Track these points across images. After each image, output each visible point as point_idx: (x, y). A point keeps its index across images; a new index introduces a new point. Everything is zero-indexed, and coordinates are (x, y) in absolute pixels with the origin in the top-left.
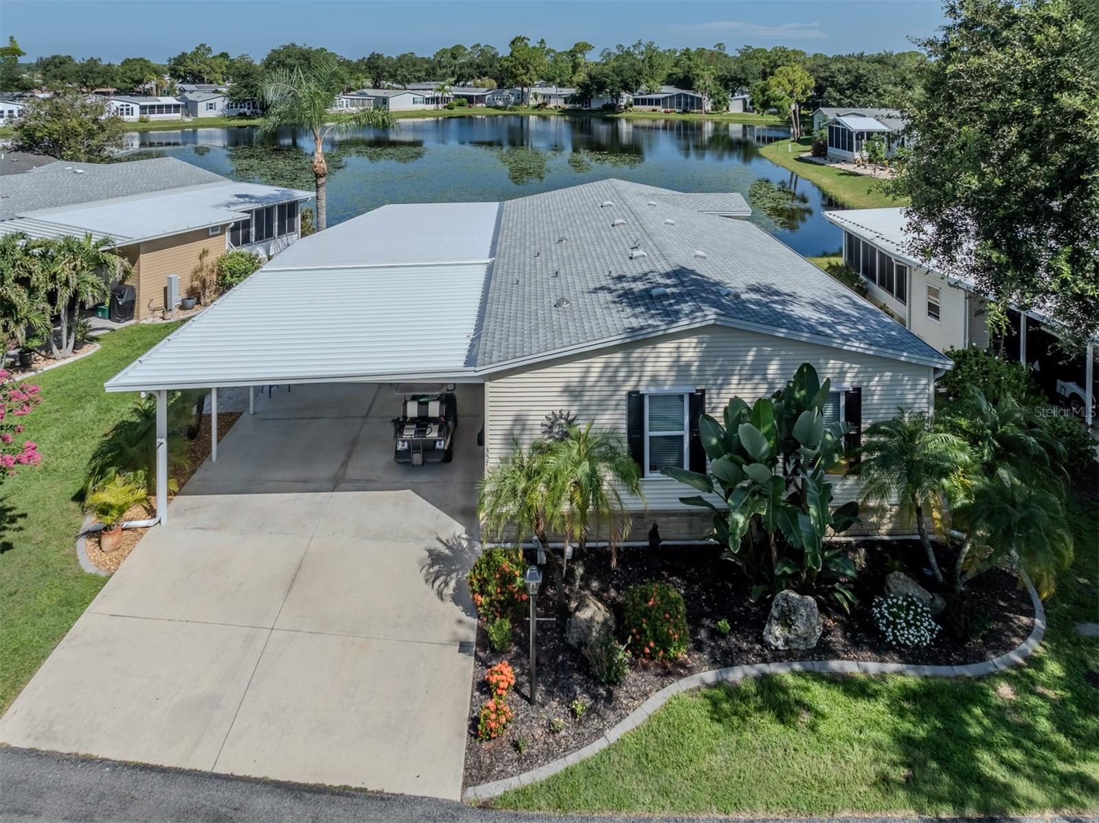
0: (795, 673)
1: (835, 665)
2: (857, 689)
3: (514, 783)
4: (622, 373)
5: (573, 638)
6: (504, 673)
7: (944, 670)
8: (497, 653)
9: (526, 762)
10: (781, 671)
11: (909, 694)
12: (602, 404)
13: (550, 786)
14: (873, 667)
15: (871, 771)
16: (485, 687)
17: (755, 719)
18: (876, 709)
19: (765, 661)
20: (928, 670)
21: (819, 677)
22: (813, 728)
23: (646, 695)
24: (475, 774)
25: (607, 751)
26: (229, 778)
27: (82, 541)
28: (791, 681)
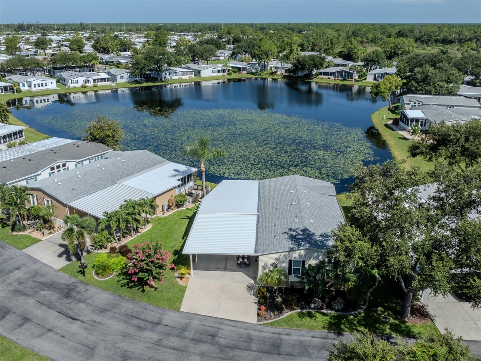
0: (315, 312)
1: (322, 311)
2: (324, 314)
3: (265, 322)
4: (288, 256)
5: (275, 303)
6: (263, 308)
7: (342, 313)
8: (262, 305)
9: (267, 320)
10: (313, 311)
11: (334, 316)
12: (283, 262)
13: (270, 323)
14: (329, 312)
15: (322, 326)
16: (260, 309)
17: (306, 317)
18: (328, 318)
19: (310, 309)
20: (339, 313)
21: (319, 312)
22: (315, 319)
23: (287, 312)
24: (259, 320)
25: (280, 320)
26: (220, 318)
27: (177, 279)
28: (313, 312)
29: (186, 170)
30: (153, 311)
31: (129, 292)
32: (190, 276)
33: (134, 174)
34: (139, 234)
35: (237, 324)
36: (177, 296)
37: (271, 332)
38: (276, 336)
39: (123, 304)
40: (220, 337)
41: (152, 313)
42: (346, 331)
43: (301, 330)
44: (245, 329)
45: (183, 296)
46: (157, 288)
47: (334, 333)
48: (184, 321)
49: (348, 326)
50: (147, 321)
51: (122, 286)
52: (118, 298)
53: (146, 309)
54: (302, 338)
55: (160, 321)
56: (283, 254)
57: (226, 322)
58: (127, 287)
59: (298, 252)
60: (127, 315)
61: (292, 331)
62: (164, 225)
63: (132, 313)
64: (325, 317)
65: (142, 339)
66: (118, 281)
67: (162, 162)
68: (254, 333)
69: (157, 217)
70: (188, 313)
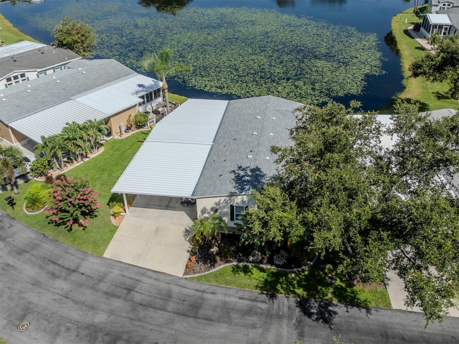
0: (253, 266)
1: (261, 265)
2: (262, 270)
3: (191, 276)
4: (229, 202)
5: (209, 253)
6: (193, 259)
7: (283, 269)
8: (194, 254)
9: (194, 273)
11: (272, 273)
12: (224, 207)
13: (197, 277)
14: (269, 267)
15: (256, 284)
16: (190, 260)
17: (240, 272)
18: (265, 275)
19: (247, 262)
20: (280, 269)
21: (255, 267)
22: (250, 276)
23: (220, 265)
24: (186, 273)
25: (209, 274)
26: (144, 268)
27: (111, 217)
28: (250, 267)
29: (152, 85)
30: (73, 255)
31: (55, 230)
32: (125, 214)
33: (93, 88)
34: (86, 160)
35: (162, 276)
36: (105, 237)
37: (195, 288)
38: (199, 294)
39: (44, 245)
40: (137, 292)
41: (72, 258)
42: (281, 293)
43: (230, 288)
44: (167, 283)
45: (111, 238)
46: (86, 227)
47: (267, 294)
48: (103, 269)
49: (285, 286)
50: (63, 267)
51: (49, 223)
52: (41, 237)
53: (67, 253)
54: (227, 299)
55: (78, 268)
56: (223, 199)
57: (150, 273)
58: (54, 224)
59: (240, 197)
60: (45, 258)
61: (219, 289)
62: (118, 150)
63: (50, 256)
64: (262, 274)
65: (52, 289)
66: (47, 217)
67: (129, 75)
68: (176, 289)
69: (113, 138)
70: (111, 259)
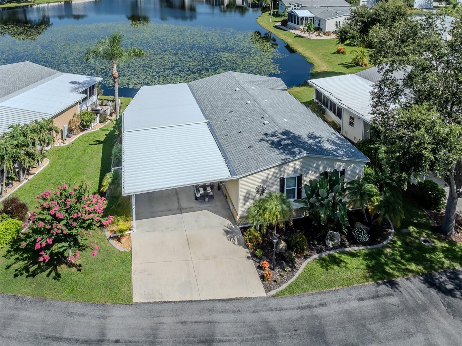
2: (353, 255)
3: (278, 290)
4: (279, 174)
5: (280, 252)
6: (266, 264)
8: (261, 259)
9: (279, 285)
12: (273, 184)
13: (286, 289)
14: (356, 248)
15: (360, 275)
16: (260, 268)
19: (328, 250)
20: (369, 247)
21: (344, 253)
22: (346, 266)
23: (301, 264)
24: (268, 289)
25: (297, 279)
26: (206, 301)
27: (111, 241)
28: (337, 255)
29: (87, 81)
30: (84, 315)
31: (31, 283)
32: (131, 232)
34: (30, 177)
36: (120, 272)
37: (296, 306)
38: (306, 313)
39: (24, 313)
40: (220, 341)
41: (84, 320)
42: (398, 276)
43: (337, 290)
45: (130, 271)
46: (80, 266)
47: (384, 283)
48: (146, 323)
50: (77, 341)
51: (16, 276)
52: (11, 303)
53: (70, 314)
54: (346, 307)
55: (103, 335)
56: (272, 171)
58: (25, 274)
59: (292, 165)
60: (35, 336)
61: (324, 296)
63: (44, 329)
66: (8, 267)
69: (53, 147)
